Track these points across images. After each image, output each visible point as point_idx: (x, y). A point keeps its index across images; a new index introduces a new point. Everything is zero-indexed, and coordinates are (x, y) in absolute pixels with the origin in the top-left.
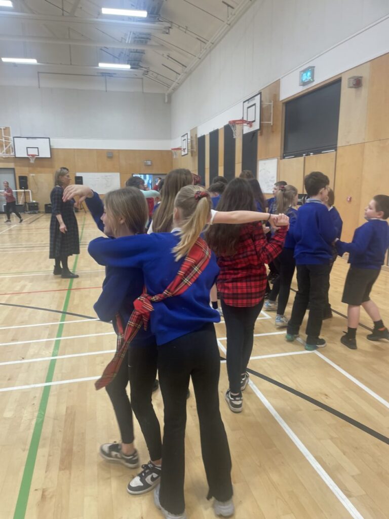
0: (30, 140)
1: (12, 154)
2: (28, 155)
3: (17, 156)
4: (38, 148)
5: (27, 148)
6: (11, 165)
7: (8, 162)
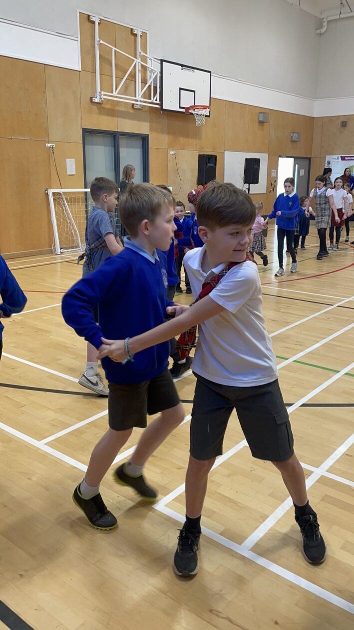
0: (186, 71)
1: (155, 102)
2: (180, 108)
3: (164, 108)
4: (194, 91)
5: (181, 89)
6: (143, 128)
7: (139, 119)
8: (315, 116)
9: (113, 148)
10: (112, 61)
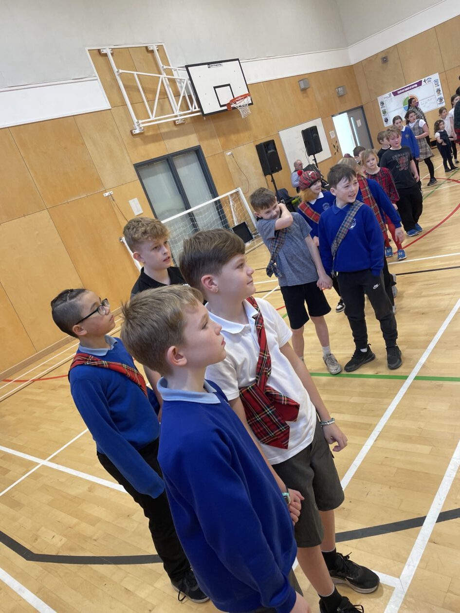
0: (214, 68)
1: (194, 110)
2: (221, 106)
3: (205, 113)
4: (229, 85)
5: (215, 88)
6: (191, 141)
7: (186, 134)
8: (353, 62)
9: (170, 172)
10: (138, 87)
